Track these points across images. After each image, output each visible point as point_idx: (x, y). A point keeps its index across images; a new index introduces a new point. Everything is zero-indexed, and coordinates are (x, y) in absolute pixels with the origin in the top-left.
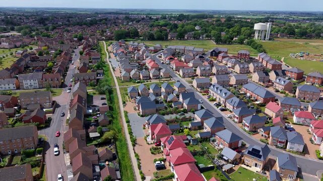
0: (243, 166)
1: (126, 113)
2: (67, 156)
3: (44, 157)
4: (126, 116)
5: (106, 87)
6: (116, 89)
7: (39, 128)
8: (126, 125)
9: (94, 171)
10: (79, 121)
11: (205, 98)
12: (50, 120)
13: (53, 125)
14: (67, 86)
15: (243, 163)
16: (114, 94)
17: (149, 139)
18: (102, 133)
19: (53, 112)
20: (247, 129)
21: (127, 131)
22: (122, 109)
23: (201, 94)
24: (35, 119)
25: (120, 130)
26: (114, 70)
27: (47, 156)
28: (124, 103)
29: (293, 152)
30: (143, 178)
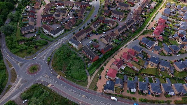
0: (177, 41)
2: (133, 16)
3: (128, 14)
4: (157, 13)
6: (164, 1)
7: (131, 6)
8: (155, 15)
9: (137, 22)
10: (141, 8)
12: (135, 5)
13: (135, 7)
16: (162, 3)
17: (157, 22)
18: (145, 14)
19: (137, 3)
22: (159, 10)
24: (131, 3)
25: (152, 16)
28: (161, 8)
30: (146, 29)
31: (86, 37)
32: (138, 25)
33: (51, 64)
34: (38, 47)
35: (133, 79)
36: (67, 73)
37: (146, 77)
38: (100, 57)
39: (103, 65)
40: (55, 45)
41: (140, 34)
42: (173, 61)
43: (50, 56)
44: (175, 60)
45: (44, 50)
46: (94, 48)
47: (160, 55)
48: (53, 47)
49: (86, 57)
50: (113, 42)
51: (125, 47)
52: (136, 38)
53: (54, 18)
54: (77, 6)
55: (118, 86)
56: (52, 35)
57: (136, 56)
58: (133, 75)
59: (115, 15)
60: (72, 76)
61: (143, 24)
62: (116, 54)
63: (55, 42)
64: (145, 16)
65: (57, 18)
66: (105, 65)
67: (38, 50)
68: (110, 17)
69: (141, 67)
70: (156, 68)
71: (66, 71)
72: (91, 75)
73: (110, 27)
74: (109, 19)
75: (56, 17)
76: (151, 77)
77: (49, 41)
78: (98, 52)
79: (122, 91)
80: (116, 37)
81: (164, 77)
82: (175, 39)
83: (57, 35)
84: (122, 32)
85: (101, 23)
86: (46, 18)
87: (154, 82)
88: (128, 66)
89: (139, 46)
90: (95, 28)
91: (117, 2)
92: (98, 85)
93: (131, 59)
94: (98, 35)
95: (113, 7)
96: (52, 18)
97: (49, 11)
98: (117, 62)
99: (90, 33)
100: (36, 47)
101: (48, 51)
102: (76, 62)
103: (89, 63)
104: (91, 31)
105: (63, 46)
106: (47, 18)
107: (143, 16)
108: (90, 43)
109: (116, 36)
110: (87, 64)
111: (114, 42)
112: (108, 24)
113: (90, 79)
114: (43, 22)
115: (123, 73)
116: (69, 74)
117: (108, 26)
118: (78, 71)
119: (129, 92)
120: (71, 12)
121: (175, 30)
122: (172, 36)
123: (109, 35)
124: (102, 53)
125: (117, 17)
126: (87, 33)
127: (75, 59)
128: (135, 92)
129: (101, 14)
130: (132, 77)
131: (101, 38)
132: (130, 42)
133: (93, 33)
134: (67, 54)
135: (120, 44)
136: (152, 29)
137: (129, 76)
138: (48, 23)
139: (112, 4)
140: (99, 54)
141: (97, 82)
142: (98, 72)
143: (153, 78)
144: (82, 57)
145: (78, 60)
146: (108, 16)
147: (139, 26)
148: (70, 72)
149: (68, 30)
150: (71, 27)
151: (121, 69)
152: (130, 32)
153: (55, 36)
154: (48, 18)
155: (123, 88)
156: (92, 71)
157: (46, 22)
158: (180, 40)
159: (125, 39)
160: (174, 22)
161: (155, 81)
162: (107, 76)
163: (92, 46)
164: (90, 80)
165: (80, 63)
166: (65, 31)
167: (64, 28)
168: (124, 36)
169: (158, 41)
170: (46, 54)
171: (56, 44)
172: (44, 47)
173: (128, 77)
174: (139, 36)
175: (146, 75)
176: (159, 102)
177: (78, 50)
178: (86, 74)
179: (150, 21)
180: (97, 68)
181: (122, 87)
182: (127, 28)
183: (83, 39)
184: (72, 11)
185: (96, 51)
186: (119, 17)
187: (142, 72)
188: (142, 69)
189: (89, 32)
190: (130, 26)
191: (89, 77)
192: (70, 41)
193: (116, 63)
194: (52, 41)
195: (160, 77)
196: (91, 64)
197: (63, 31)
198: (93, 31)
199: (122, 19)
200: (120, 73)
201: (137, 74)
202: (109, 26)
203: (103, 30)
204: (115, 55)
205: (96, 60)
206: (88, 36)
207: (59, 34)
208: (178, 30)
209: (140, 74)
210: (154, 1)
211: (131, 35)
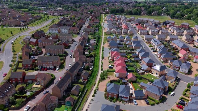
1: (103, 47)
2: (74, 59)
3: (65, 58)
5: (97, 36)
6: (102, 37)
7: (65, 48)
8: (101, 51)
9: (83, 64)
10: (81, 46)
11: (148, 46)
12: (70, 46)
13: (71, 48)
14: (80, 34)
15: (151, 72)
16: (101, 39)
17: (110, 58)
18: (90, 53)
19: (72, 43)
20: (162, 60)
21: (101, 54)
22: (102, 45)
23: (146, 44)
24: (64, 44)
25: (99, 53)
26: (104, 29)
27: (67, 58)
28: (104, 43)
29: (182, 73)
30: (102, 70)
32: (88, 69)
41: (98, 80)
42: (175, 108)
44: (176, 105)
47: (150, 105)
52: (95, 90)
61: (93, 65)
64: (91, 55)
68: (36, 70)
73: (39, 86)
82: (147, 72)
84: (65, 87)
89: (108, 102)
91: (42, 47)
95: (39, 55)
107: (89, 55)
112: (35, 81)
117: (34, 86)
121: (137, 62)
122: (141, 69)
132: (89, 101)
136: (110, 68)
139: (36, 51)
146: (32, 69)
147: (90, 69)
152: (81, 83)
159: (77, 98)
160: (129, 53)
169: (130, 83)
179: (101, 59)
182: (73, 77)
186: (53, 65)
190: (75, 73)
199: (58, 67)
202: (38, 84)
208: (141, 60)
210: (92, 38)
211: (85, 87)
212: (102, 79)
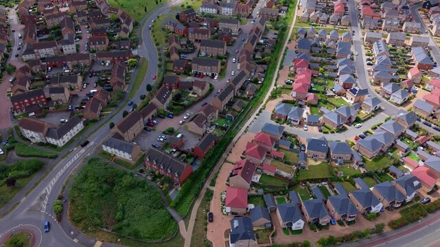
2: (239, 65)
3: (227, 61)
4: (286, 50)
5: (282, 24)
6: (290, 28)
7: (228, 45)
8: (282, 56)
9: (250, 74)
10: (251, 45)
11: (364, 52)
12: (235, 41)
13: (236, 45)
14: (252, 17)
15: (345, 97)
16: (287, 31)
17: (292, 69)
18: (263, 57)
19: (238, 36)
20: (373, 81)
21: (280, 59)
22: (286, 45)
23: (363, 47)
25: (276, 59)
26: (299, 8)
27: (229, 62)
28: (290, 40)
29: (392, 102)
30: (275, 85)
31: (145, 129)
32: (256, 82)
33: (67, 218)
34: (18, 182)
35: (286, 200)
36: (121, 228)
37: (313, 186)
38: (195, 168)
39: (207, 185)
40: (67, 165)
41: (267, 97)
42: (352, 140)
43: (60, 198)
44: (355, 137)
45: (36, 184)
46: (174, 150)
47: (322, 133)
48: (62, 171)
49: (160, 176)
50: (213, 128)
51: (245, 132)
52: (261, 109)
53: (49, 100)
54: (103, 62)
55: (261, 226)
56: (52, 141)
57: (275, 147)
58: (283, 191)
59: (200, 67)
60: (136, 235)
61: (265, 78)
62: (231, 152)
63: (63, 158)
64: (264, 61)
65: (54, 97)
66: (213, 184)
67: (20, 188)
68: (189, 75)
69: (295, 168)
70: (326, 161)
71: (117, 226)
72: (186, 218)
73: (196, 96)
74: (189, 79)
75: (53, 95)
76: (323, 183)
77: (47, 160)
78: (188, 157)
79: (272, 236)
80: (217, 114)
81: (348, 177)
82: (339, 95)
83: (67, 138)
84: (226, 101)
85: (174, 91)
86: (24, 103)
87: (332, 194)
88: (265, 171)
89: (273, 123)
90: (163, 103)
91: (194, 40)
92: (209, 237)
93: (267, 156)
94: (175, 117)
95: (191, 53)
96: (40, 99)
97: (28, 85)
98: (240, 168)
99: (153, 116)
100: (11, 182)
101: (50, 186)
102: (138, 195)
103: (171, 188)
104: (154, 112)
105: (89, 162)
106: (26, 101)
107: (260, 61)
108: (160, 141)
109: (217, 111)
110: (166, 193)
111: (216, 126)
112: (191, 89)
113: (187, 228)
114: (16, 114)
115: (261, 191)
116: (127, 231)
117: (190, 95)
118: (149, 217)
119: (290, 233)
120: (90, 77)
121: (332, 79)
122: (332, 90)
123: (202, 112)
124: (196, 158)
125: (206, 71)
126: (146, 119)
127: (132, 186)
128: (302, 228)
129: (166, 71)
130: (284, 194)
131: (183, 122)
132: (252, 119)
133: (161, 116)
134: (106, 182)
135: (231, 128)
136: (288, 83)
137: (275, 195)
138: (33, 114)
139: (186, 47)
140: (191, 160)
141: (206, 230)
142: (201, 206)
143: (327, 186)
144: (149, 178)
145: (141, 190)
146: (185, 74)
147: (260, 82)
148: (128, 225)
149: (95, 121)
150: (99, 113)
151: (253, 184)
152: (245, 99)
153: (60, 143)
154: (30, 102)
155: (272, 225)
156: (184, 208)
157: (27, 114)
158: (349, 95)
159: (239, 114)
160: (324, 64)
161: (335, 192)
162: (228, 209)
163: (167, 145)
164: (186, 232)
165: (147, 194)
166: (86, 124)
167: (81, 117)
168: (234, 110)
169: (308, 106)
170: (45, 194)
171: (70, 163)
172: (36, 177)
173: (275, 197)
174: (266, 102)
175: (310, 182)
176: (361, 236)
177: (134, 163)
178: (172, 218)
179: (277, 70)
180: (197, 196)
181: (270, 225)
182: (236, 90)
183: (138, 135)
184: (92, 75)
185: (180, 155)
186: (211, 71)
187: (301, 178)
188: (298, 171)
189: (150, 116)
190: (239, 86)
191: (182, 223)
192: (107, 145)
193: (240, 171)
194: (55, 157)
195: (341, 181)
196: (177, 190)
197: (80, 126)
198: (158, 111)
199: (217, 74)
200: (253, 192)
201: (292, 184)
202: (194, 93)
203: (182, 105)
204: (228, 155)
205: (188, 177)
206: (149, 126)
207: (71, 135)
208: (338, 77)
209: (298, 183)
210: (271, 28)
211: (248, 105)
212: (273, 97)
